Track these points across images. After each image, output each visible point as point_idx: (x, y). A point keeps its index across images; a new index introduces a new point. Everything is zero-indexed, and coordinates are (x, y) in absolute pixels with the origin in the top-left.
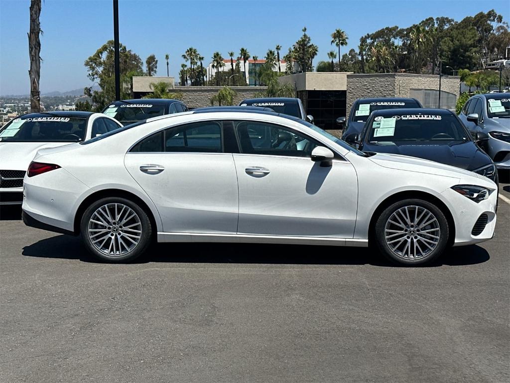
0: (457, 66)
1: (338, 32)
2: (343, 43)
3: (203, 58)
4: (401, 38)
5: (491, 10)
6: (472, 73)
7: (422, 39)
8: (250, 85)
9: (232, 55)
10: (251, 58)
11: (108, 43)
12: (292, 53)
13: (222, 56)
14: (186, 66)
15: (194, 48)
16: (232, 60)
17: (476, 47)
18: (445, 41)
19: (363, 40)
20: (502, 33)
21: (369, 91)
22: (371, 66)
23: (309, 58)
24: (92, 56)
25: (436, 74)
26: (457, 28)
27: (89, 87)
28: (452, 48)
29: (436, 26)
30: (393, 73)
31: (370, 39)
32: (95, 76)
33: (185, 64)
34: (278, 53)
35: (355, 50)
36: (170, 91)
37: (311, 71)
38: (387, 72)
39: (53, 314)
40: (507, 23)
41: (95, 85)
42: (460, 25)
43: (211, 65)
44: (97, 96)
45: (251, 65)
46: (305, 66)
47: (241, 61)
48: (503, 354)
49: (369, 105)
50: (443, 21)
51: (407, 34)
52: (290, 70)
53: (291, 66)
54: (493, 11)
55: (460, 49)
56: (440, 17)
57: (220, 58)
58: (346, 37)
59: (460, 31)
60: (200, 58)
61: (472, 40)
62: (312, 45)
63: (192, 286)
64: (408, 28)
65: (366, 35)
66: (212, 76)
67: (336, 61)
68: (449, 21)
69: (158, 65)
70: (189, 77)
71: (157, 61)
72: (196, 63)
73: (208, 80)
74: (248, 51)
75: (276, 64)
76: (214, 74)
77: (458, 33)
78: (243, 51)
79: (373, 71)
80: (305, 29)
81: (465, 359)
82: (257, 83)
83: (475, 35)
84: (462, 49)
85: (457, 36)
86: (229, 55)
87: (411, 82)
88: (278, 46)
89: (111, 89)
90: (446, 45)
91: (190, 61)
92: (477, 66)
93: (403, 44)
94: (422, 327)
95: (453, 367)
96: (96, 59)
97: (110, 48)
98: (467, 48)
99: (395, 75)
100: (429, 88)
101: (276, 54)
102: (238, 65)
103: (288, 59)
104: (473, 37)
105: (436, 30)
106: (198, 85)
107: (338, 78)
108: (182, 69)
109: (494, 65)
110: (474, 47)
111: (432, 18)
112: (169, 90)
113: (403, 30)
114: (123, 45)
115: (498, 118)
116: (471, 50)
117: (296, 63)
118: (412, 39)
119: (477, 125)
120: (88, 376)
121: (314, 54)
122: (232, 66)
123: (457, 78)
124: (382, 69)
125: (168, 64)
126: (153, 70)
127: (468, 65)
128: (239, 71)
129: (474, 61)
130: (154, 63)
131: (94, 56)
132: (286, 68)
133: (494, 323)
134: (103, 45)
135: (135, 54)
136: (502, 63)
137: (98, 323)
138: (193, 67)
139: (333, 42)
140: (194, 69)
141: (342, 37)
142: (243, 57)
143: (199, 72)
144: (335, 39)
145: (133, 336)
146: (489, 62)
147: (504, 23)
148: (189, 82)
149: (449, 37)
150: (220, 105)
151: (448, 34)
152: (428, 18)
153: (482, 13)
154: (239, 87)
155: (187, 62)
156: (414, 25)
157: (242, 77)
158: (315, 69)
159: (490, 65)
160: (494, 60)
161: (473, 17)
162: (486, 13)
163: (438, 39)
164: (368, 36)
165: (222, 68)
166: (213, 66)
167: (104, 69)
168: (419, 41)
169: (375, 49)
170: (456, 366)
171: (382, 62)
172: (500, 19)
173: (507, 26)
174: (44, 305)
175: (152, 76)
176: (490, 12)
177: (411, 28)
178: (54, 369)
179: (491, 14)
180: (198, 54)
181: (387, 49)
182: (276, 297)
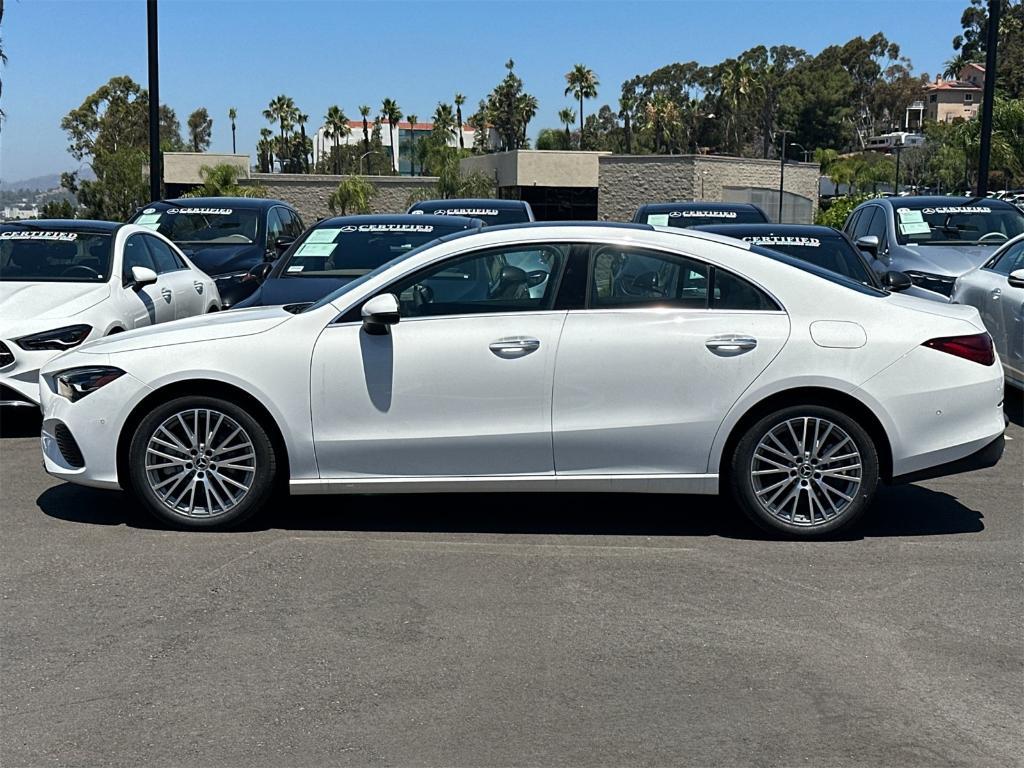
0: (811, 144)
1: (579, 70)
2: (588, 92)
3: (305, 118)
4: (701, 85)
5: (877, 33)
6: (840, 157)
7: (745, 89)
8: (401, 173)
9: (365, 112)
10: (404, 120)
11: (111, 83)
12: (486, 111)
13: (346, 114)
14: (270, 132)
15: (287, 97)
16: (365, 122)
17: (848, 106)
18: (789, 92)
19: (628, 88)
20: (899, 79)
21: (643, 190)
22: (643, 139)
23: (520, 122)
24: (77, 109)
25: (772, 158)
26: (811, 69)
27: (71, 172)
28: (802, 107)
29: (770, 62)
30: (690, 155)
31: (641, 85)
32: (85, 150)
33: (269, 129)
34: (459, 111)
35: (611, 107)
36: (242, 182)
37: (526, 147)
38: (674, 153)
39: (101, 621)
40: (909, 60)
41: (84, 168)
42: (816, 61)
43: (322, 131)
44: (87, 190)
45: (404, 132)
46: (513, 139)
47: (383, 125)
48: (991, 691)
49: (666, 217)
50: (783, 53)
51: (713, 78)
52: (482, 144)
53: (484, 137)
54: (880, 35)
55: (817, 110)
56: (778, 46)
57: (341, 118)
58: (595, 80)
59: (817, 74)
60: (300, 116)
61: (841, 92)
62: (525, 95)
63: (366, 566)
64: (716, 67)
65: (634, 78)
66: (324, 153)
67: (574, 128)
68: (797, 54)
69: (212, 130)
70: (277, 155)
71: (211, 121)
72: (292, 127)
73: (315, 162)
74: (397, 105)
75: (455, 133)
76: (328, 150)
77: (814, 77)
78: (389, 107)
79: (647, 150)
80: (512, 63)
81: (922, 700)
82: (417, 169)
83: (847, 82)
84: (820, 110)
85: (812, 83)
86: (360, 113)
87: (726, 173)
88: (460, 97)
89: (116, 177)
90: (790, 102)
91: (279, 122)
92: (850, 143)
93: (707, 97)
94: (829, 641)
95: (903, 716)
96: (85, 116)
97: (115, 92)
98: (830, 108)
99: (693, 158)
100: (760, 186)
101: (454, 111)
102: (376, 132)
103: (477, 122)
104: (842, 87)
105: (772, 71)
106: (294, 172)
107: (581, 162)
108: (263, 138)
109: (882, 142)
110: (844, 106)
111: (763, 48)
112: (240, 181)
113: (705, 70)
114: (142, 87)
115: (916, 245)
116: (838, 111)
117: (494, 131)
118: (724, 89)
119: (875, 258)
120: (201, 735)
121: (530, 114)
122: (366, 135)
123: (812, 167)
124: (664, 147)
125: (234, 129)
126: (203, 141)
127: (832, 142)
128: (378, 145)
129: (844, 133)
130: (204, 125)
131: (81, 109)
132: (474, 140)
133: (964, 634)
134: (101, 86)
135: (165, 106)
136: (899, 139)
137: (196, 638)
138: (285, 136)
139: (567, 90)
140: (286, 138)
141: (587, 80)
142: (387, 117)
143: (297, 146)
144: (572, 84)
145: (271, 661)
146: (873, 137)
147: (903, 59)
148: (277, 165)
149: (797, 85)
150: (343, 214)
151: (795, 80)
152: (755, 47)
153: (860, 38)
154: (381, 177)
155: (274, 124)
156: (727, 60)
157: (385, 157)
158: (532, 143)
159: (874, 142)
160: (884, 133)
161: (842, 46)
162: (867, 39)
163: (774, 89)
164: (638, 81)
165: (345, 138)
166: (327, 134)
167: (102, 136)
168: (739, 93)
169: (653, 105)
170: (908, 713)
171: (666, 132)
172: (894, 51)
173: (909, 65)
174: (78, 604)
175: (200, 151)
176: (875, 37)
177: (722, 65)
178: (131, 723)
179: (878, 42)
180: (297, 109)
181: (675, 107)
182: (535, 587)
